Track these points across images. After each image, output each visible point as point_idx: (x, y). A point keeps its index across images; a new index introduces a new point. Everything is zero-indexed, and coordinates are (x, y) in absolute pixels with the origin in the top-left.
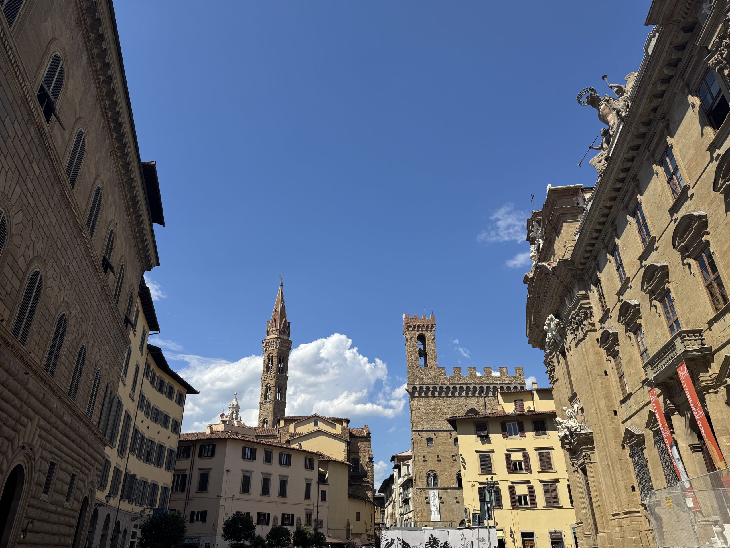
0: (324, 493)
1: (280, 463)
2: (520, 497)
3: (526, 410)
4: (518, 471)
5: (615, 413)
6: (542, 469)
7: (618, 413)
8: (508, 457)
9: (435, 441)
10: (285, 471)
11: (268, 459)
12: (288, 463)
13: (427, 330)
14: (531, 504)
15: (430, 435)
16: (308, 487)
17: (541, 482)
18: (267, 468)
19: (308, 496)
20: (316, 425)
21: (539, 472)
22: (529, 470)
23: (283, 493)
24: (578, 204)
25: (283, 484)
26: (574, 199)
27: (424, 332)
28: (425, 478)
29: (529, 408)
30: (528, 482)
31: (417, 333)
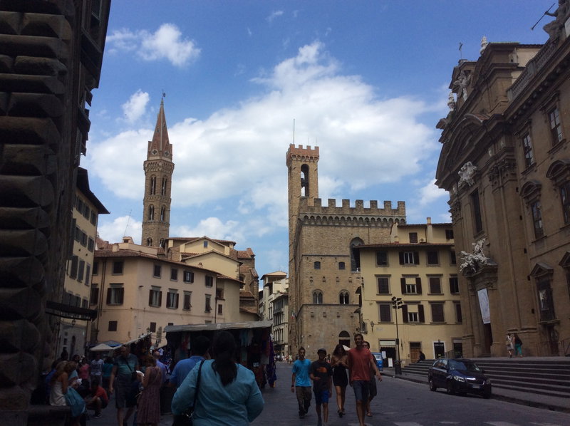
0: (220, 307)
1: (185, 280)
2: (411, 314)
3: (419, 241)
4: (411, 293)
5: (525, 251)
6: (431, 292)
7: (528, 251)
8: (403, 281)
9: (322, 265)
10: (188, 287)
11: (174, 277)
12: (192, 281)
13: (310, 162)
14: (420, 321)
15: (318, 259)
16: (208, 300)
17: (430, 302)
18: (174, 285)
19: (208, 309)
20: (206, 246)
21: (428, 295)
22: (420, 292)
23: (187, 306)
24: (512, 61)
25: (187, 298)
26: (510, 55)
27: (307, 163)
28: (312, 296)
29: (422, 240)
30: (419, 302)
31: (301, 164)
